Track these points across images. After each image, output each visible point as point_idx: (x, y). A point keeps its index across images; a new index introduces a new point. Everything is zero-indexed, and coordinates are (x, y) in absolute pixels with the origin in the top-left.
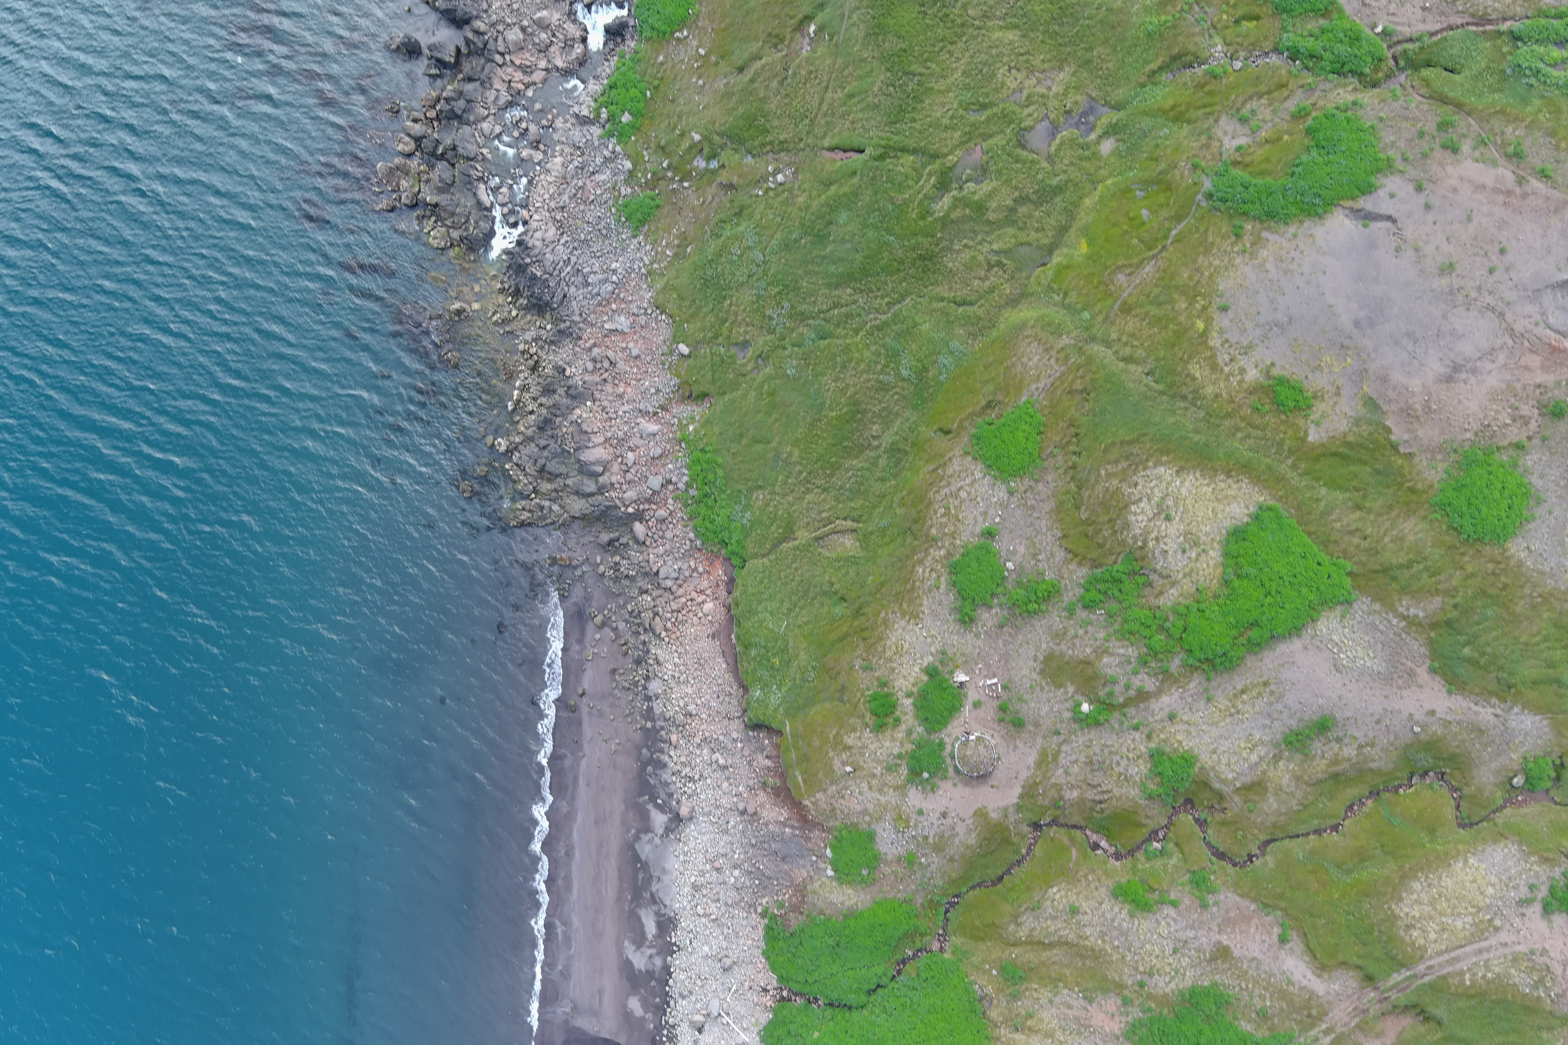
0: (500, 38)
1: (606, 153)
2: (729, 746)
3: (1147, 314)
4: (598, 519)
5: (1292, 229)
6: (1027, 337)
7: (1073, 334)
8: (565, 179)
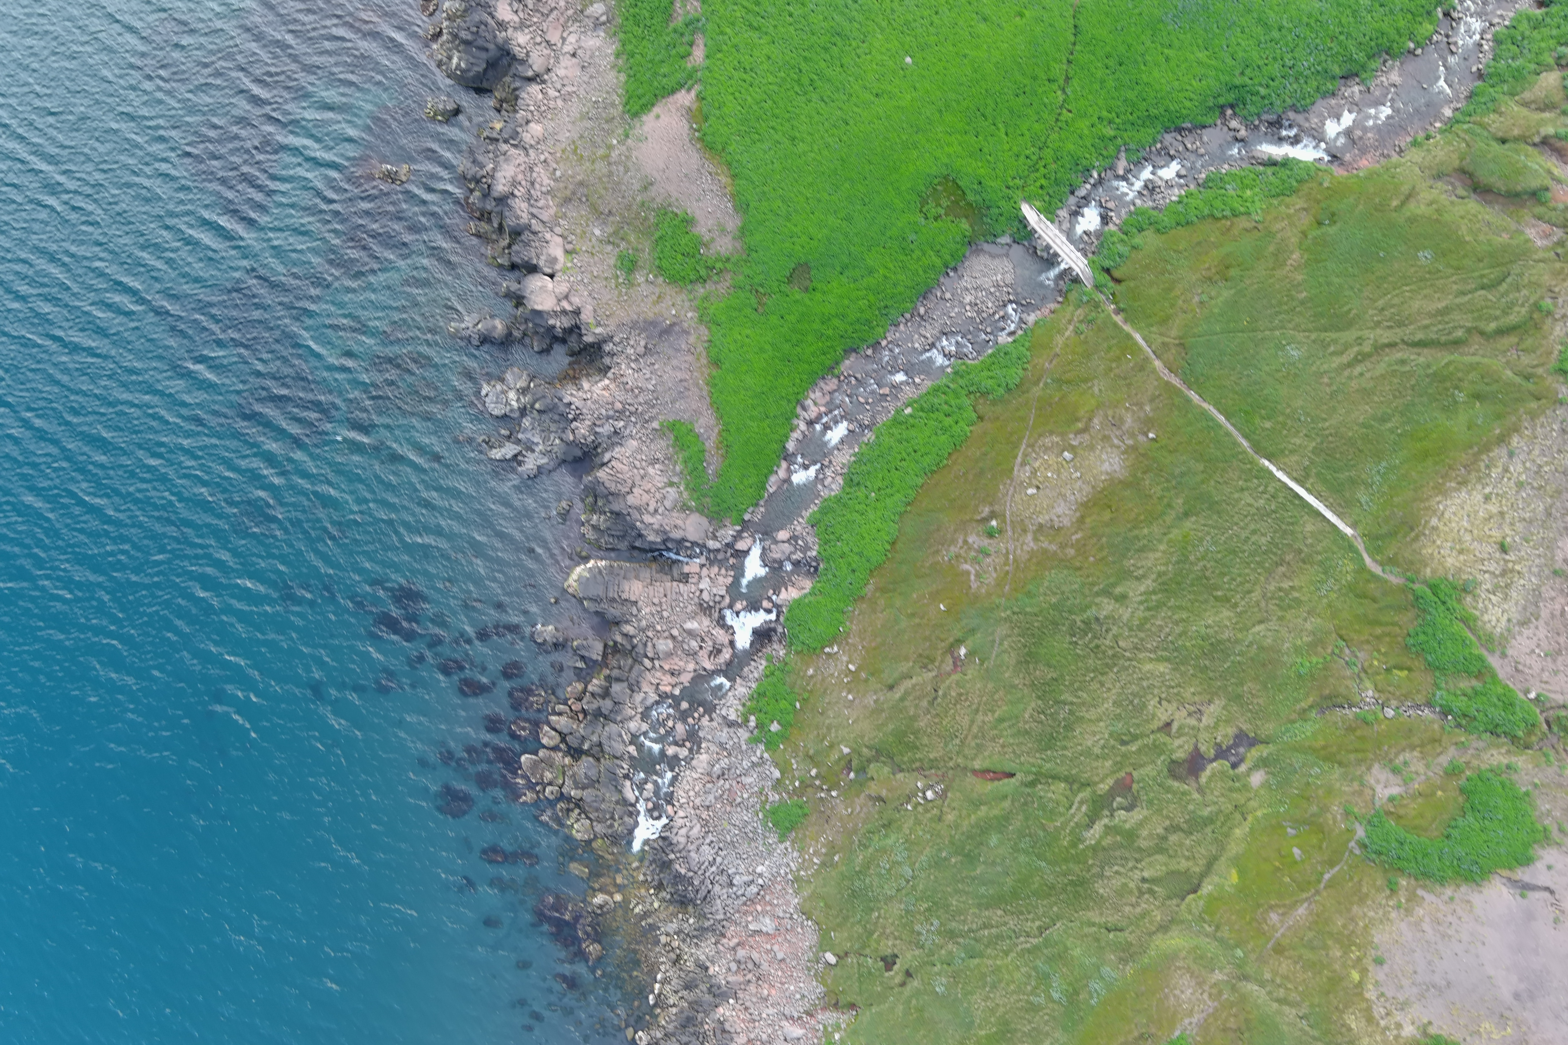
0: (649, 644)
1: (753, 758)
3: (1300, 957)
5: (1449, 892)
6: (1179, 968)
7: (1226, 971)
8: (711, 778)
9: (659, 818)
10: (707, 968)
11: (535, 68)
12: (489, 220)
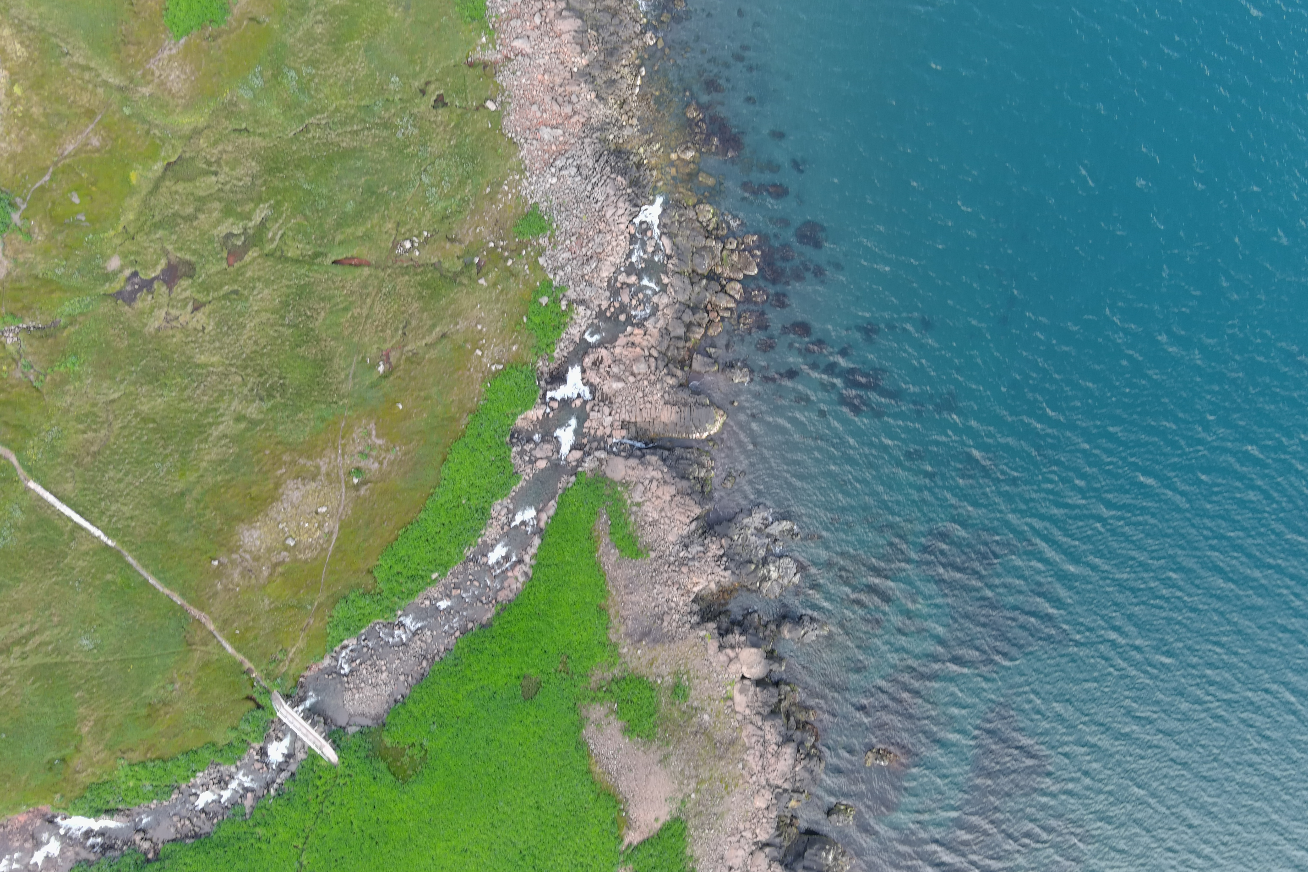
0: (653, 368)
1: (562, 274)
3: (70, 107)
6: (182, 97)
7: (138, 95)
8: (598, 257)
9: (641, 223)
10: (597, 97)
11: (763, 855)
12: (798, 722)
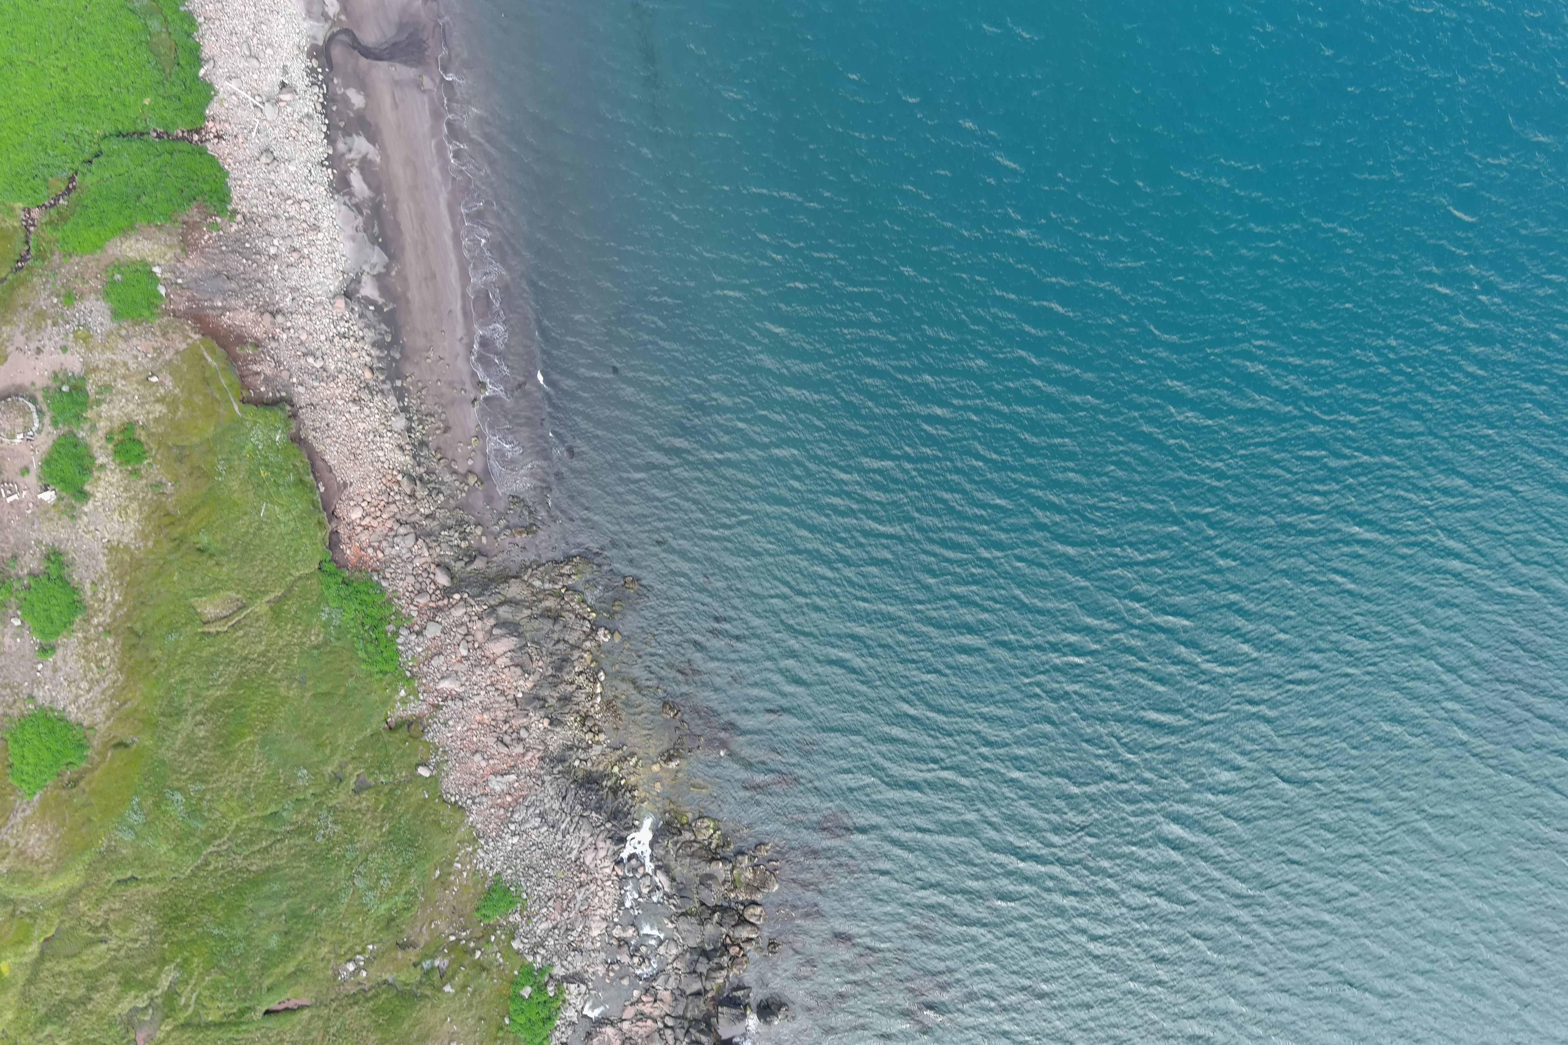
1: (543, 951)
2: (306, 377)
4: (492, 580)
6: (48, 862)
8: (584, 916)
9: (631, 857)
10: (551, 724)
